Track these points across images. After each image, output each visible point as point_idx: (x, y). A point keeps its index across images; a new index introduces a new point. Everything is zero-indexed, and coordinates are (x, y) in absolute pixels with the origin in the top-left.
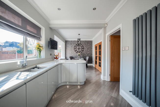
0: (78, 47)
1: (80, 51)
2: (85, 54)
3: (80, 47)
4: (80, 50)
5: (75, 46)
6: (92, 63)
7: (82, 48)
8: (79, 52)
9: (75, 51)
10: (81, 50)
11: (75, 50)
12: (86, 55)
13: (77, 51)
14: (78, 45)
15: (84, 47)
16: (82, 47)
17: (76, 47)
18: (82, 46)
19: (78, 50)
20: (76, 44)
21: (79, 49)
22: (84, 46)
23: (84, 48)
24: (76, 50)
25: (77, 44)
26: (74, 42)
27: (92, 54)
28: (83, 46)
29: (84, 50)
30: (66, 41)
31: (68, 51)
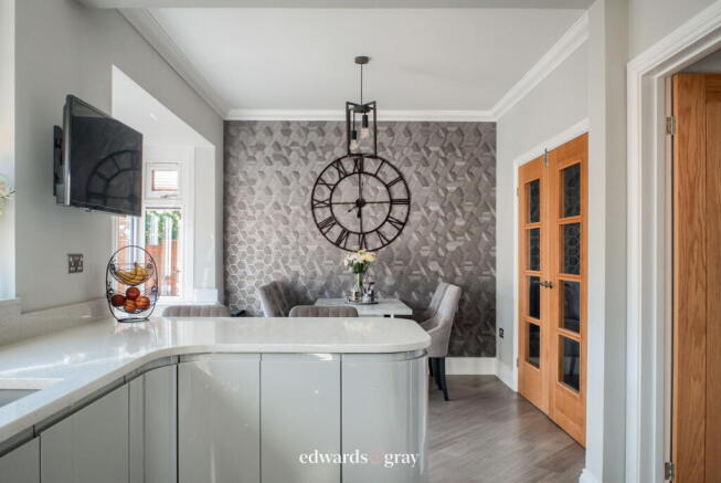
0: (348, 191)
1: (370, 225)
2: (425, 262)
3: (374, 191)
4: (373, 216)
5: (319, 180)
6: (492, 353)
7: (392, 202)
8: (363, 235)
9: (320, 227)
10: (382, 216)
11: (323, 214)
12: (434, 266)
13: (336, 231)
14: (349, 166)
15: (411, 188)
16: (387, 187)
17: (333, 188)
18: (391, 175)
19: (347, 218)
20: (330, 158)
21: (360, 203)
22: (407, 172)
23: (407, 202)
24: (332, 221)
25: (338, 161)
26: (313, 137)
27: (493, 262)
28: (401, 178)
29: (415, 217)
30: (232, 131)
31: (249, 225)
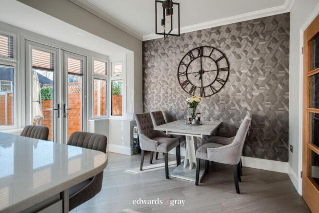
0: (195, 66)
1: (206, 83)
2: (238, 102)
3: (209, 65)
4: (208, 78)
5: (181, 63)
6: (286, 159)
7: (218, 70)
8: (203, 89)
9: (182, 85)
10: (213, 77)
11: (183, 79)
12: (244, 105)
13: (189, 87)
14: (195, 53)
15: (230, 60)
16: (216, 62)
17: (188, 66)
18: (217, 55)
19: (195, 80)
20: (186, 51)
21: (201, 72)
22: (228, 53)
23: (228, 69)
24: (188, 82)
25: (190, 52)
27: (287, 102)
28: (224, 56)
29: (232, 77)
30: (146, 46)
31: (152, 86)
